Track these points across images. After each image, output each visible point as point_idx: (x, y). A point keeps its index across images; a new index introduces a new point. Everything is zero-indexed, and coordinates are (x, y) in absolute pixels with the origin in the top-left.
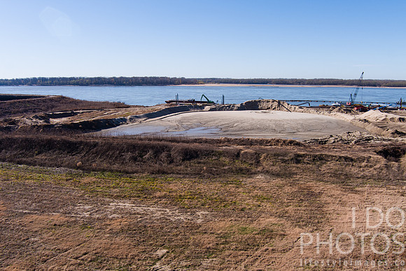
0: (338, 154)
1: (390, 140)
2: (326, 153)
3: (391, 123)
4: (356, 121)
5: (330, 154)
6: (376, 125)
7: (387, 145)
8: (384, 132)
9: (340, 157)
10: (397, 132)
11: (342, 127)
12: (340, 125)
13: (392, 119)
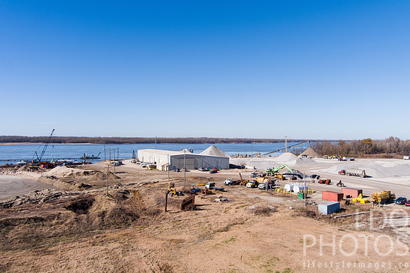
0: (26, 216)
1: (77, 194)
2: (13, 217)
3: (77, 177)
4: (44, 178)
5: (17, 217)
6: (63, 181)
7: (75, 199)
8: (72, 187)
9: (29, 219)
10: (83, 185)
11: (29, 186)
12: (26, 184)
13: (78, 173)
